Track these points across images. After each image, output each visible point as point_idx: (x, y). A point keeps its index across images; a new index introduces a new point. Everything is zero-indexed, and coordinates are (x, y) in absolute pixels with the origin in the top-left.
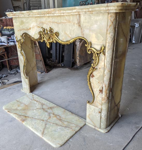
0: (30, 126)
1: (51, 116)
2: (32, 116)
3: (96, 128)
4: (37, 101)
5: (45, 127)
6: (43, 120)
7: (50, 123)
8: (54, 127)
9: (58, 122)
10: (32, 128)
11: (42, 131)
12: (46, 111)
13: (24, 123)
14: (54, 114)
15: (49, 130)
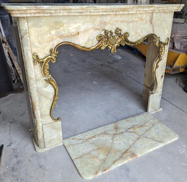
0: (146, 151)
1: (133, 131)
2: (127, 146)
3: (158, 111)
4: (94, 137)
5: (150, 138)
6: (139, 138)
7: (145, 134)
8: (152, 133)
9: (144, 129)
10: (150, 149)
11: (157, 142)
12: (122, 133)
13: (139, 155)
14: (130, 128)
15: (156, 136)
